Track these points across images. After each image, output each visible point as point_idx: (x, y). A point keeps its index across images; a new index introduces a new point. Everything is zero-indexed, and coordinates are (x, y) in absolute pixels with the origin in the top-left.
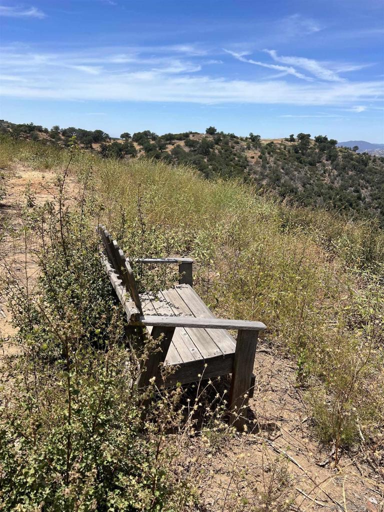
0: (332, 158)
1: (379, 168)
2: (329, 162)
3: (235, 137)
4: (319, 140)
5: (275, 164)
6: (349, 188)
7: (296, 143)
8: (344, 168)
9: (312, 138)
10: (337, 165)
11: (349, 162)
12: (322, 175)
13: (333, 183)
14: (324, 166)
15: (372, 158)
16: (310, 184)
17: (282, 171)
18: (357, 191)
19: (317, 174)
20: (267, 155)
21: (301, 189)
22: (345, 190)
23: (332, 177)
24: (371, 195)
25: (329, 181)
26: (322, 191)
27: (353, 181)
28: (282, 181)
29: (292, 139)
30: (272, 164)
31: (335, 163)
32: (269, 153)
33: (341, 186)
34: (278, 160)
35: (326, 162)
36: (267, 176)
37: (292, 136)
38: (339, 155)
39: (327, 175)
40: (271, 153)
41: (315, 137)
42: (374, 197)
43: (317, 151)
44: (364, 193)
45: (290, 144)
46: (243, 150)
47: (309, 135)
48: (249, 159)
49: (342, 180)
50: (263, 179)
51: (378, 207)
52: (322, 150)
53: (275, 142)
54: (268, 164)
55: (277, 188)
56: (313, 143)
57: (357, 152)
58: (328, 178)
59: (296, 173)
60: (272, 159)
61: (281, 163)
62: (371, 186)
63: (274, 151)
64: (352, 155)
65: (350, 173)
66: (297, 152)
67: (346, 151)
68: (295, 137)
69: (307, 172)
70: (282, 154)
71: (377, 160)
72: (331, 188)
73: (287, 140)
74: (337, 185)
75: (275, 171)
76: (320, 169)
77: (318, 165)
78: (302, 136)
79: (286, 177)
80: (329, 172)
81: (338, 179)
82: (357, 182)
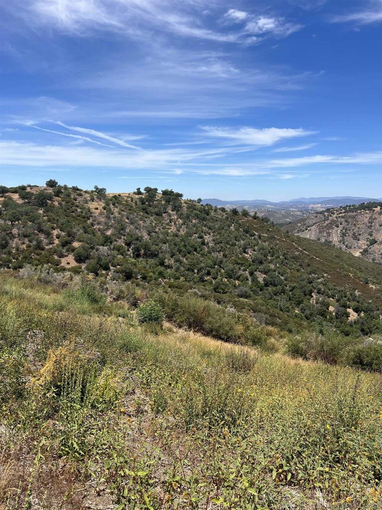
0: (177, 208)
1: (220, 217)
2: (175, 212)
3: (78, 189)
4: (165, 193)
5: (119, 214)
6: (194, 235)
7: (143, 197)
8: (189, 217)
9: (159, 191)
10: (182, 214)
11: (192, 212)
12: (168, 224)
13: (179, 231)
14: (170, 215)
15: (214, 208)
16: (156, 232)
17: (127, 220)
18: (201, 237)
19: (163, 223)
20: (112, 206)
21: (146, 237)
22: (190, 236)
23: (178, 226)
24: (214, 240)
25: (175, 230)
26: (168, 238)
27: (197, 229)
28: (128, 230)
29: (139, 192)
30: (117, 215)
31: (179, 213)
32: (114, 204)
33: (187, 233)
34: (123, 211)
35: (171, 212)
36: (112, 226)
37: (139, 189)
38: (184, 206)
39: (173, 223)
40: (116, 204)
41: (162, 191)
42: (217, 242)
43: (163, 202)
45: (137, 196)
46: (86, 202)
47: (156, 189)
48: (93, 210)
49: (187, 228)
50: (108, 229)
51: (220, 251)
52: (168, 201)
53: (121, 195)
54: (112, 214)
55: (123, 237)
56: (160, 196)
57: (201, 203)
58: (174, 227)
59: (141, 222)
60: (116, 210)
61: (126, 213)
62: (213, 232)
63: (120, 203)
64: (195, 205)
65: (194, 221)
66: (143, 203)
67: (191, 203)
68: (142, 191)
69: (152, 221)
70: (128, 205)
71: (218, 210)
72: (177, 236)
73: (135, 193)
74: (182, 232)
75: (120, 221)
76: (166, 219)
77: (164, 215)
78: (148, 190)
79: (132, 226)
80: (175, 221)
81: (183, 227)
82: (200, 229)
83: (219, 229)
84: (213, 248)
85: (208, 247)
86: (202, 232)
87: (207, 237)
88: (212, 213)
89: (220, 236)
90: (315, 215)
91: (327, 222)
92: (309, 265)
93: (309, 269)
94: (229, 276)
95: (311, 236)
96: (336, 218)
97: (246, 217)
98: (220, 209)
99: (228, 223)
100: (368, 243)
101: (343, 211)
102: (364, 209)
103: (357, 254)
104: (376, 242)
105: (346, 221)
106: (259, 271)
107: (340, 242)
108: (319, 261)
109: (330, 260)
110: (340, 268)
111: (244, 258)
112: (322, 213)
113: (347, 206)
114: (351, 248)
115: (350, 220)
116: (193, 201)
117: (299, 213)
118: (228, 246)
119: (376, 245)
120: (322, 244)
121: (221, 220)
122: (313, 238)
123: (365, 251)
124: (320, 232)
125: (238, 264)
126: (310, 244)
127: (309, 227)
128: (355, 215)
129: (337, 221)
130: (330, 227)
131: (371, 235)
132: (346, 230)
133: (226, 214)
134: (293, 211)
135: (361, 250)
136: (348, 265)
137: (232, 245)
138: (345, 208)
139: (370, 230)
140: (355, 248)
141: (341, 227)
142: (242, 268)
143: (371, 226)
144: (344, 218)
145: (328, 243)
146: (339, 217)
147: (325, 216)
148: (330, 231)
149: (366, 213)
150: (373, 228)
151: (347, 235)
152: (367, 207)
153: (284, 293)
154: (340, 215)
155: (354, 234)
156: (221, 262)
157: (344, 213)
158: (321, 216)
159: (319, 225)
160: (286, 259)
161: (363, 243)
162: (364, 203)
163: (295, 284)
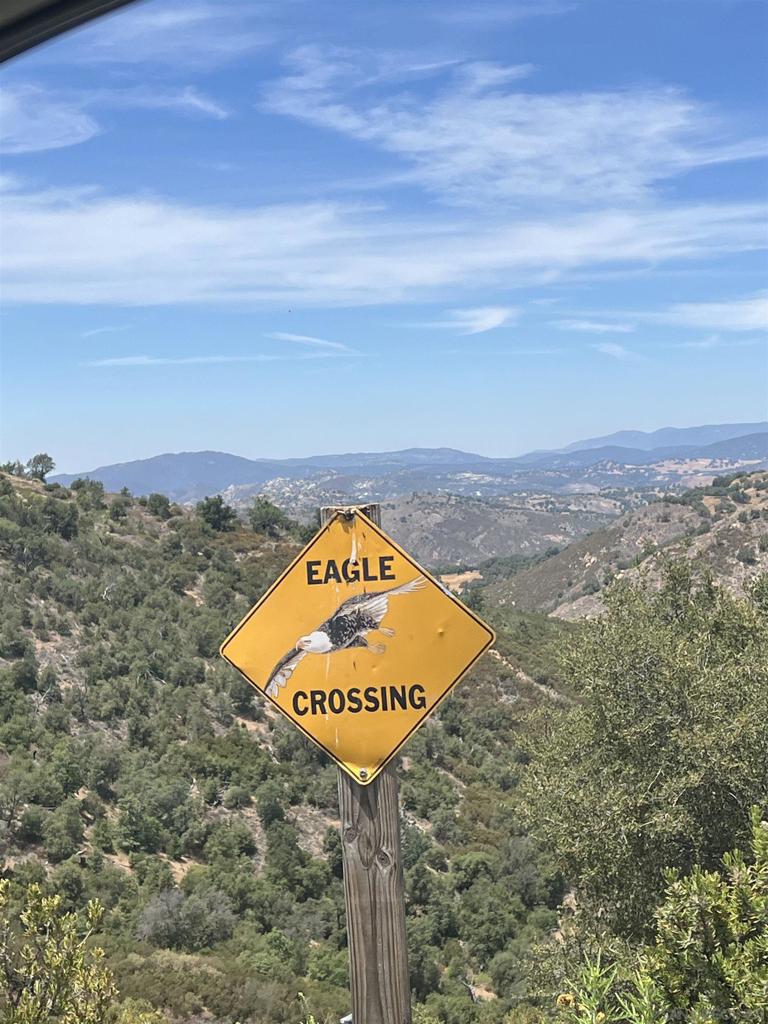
86: (27, 623)
87: (49, 646)
97: (273, 535)
163: (479, 856)
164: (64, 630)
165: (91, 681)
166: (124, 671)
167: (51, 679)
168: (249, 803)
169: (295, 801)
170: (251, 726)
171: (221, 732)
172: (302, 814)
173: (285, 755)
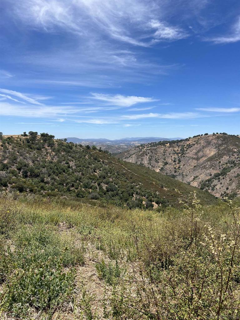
0: (51, 145)
1: (79, 150)
2: (50, 148)
4: (43, 135)
5: (13, 150)
6: (63, 162)
7: (28, 138)
8: (59, 151)
9: (39, 134)
10: (54, 149)
11: (61, 147)
12: (45, 155)
13: (53, 159)
14: (46, 150)
15: (75, 145)
16: (38, 161)
17: (18, 154)
18: (67, 163)
19: (42, 155)
20: (7, 144)
21: (31, 164)
22: (60, 163)
23: (52, 156)
24: (75, 165)
25: (50, 159)
26: (46, 164)
27: (65, 158)
28: (18, 160)
29: (25, 135)
30: (11, 150)
31: (53, 148)
32: (8, 143)
33: (58, 161)
34: (15, 147)
35: (47, 148)
36: (7, 157)
37: (25, 133)
38: (56, 144)
39: (49, 155)
40: (10, 143)
41: (41, 134)
42: (77, 166)
43: (42, 141)
44: (71, 164)
45: (24, 137)
47: (37, 133)
49: (58, 157)
50: (5, 159)
51: (80, 171)
52: (45, 141)
53: (13, 137)
54: (7, 150)
55: (15, 164)
56: (40, 137)
57: (67, 142)
58: (50, 157)
59: (28, 155)
60: (10, 147)
61: (17, 149)
62: (75, 160)
63: (12, 142)
64: (63, 143)
65: (62, 153)
66: (28, 142)
67: (60, 141)
68: (27, 133)
69: (35, 154)
70: (18, 143)
71: (78, 146)
72: (51, 162)
73: (22, 135)
74: (55, 160)
75: (13, 154)
76: (44, 152)
77: (42, 149)
78: (31, 133)
79: (21, 157)
80: (50, 153)
81: (55, 157)
82: (67, 158)
83: (79, 158)
84: (75, 169)
85: (72, 169)
86: (68, 160)
87: (71, 163)
88: (74, 148)
89: (80, 162)
90: (135, 148)
91: (141, 153)
92: (131, 178)
93: (131, 180)
94: (86, 187)
95: (132, 161)
96: (146, 150)
97: (95, 150)
98: (79, 145)
99: (84, 154)
100: (163, 164)
101: (150, 146)
102: (161, 145)
103: (158, 171)
104: (168, 163)
105: (151, 152)
106: (103, 183)
107: (148, 164)
108: (137, 176)
109: (142, 175)
110: (148, 179)
111: (94, 175)
112: (138, 147)
113: (152, 143)
114: (154, 167)
115: (153, 151)
116: (61, 140)
117: (125, 147)
118: (85, 168)
119: (167, 165)
120: (138, 166)
121: (80, 152)
122: (134, 162)
123: (162, 169)
124: (137, 158)
125: (91, 179)
126: (132, 166)
127: (131, 155)
128: (156, 149)
129: (146, 152)
130: (142, 155)
131: (165, 160)
132: (152, 157)
133: (83, 148)
134: (122, 146)
135: (160, 168)
136: (152, 177)
137: (87, 168)
138: (150, 144)
139: (164, 157)
140: (156, 167)
141: (149, 155)
142: (93, 182)
143: (165, 155)
144: (150, 150)
145: (142, 165)
146: (148, 149)
147: (140, 149)
148: (143, 158)
149: (162, 147)
150: (166, 155)
151: (152, 160)
152: (162, 144)
153: (118, 195)
154: (148, 148)
155: (156, 159)
156: (81, 178)
157: (150, 147)
158: (138, 149)
159: (137, 154)
160: (118, 175)
161: (161, 164)
162: (161, 141)
163: (124, 190)
164: (73, 161)
165: (76, 167)
166: (80, 166)
167: (72, 167)
168: (96, 183)
169: (101, 183)
170: (95, 173)
171: (92, 174)
172: (102, 184)
173: (100, 177)
